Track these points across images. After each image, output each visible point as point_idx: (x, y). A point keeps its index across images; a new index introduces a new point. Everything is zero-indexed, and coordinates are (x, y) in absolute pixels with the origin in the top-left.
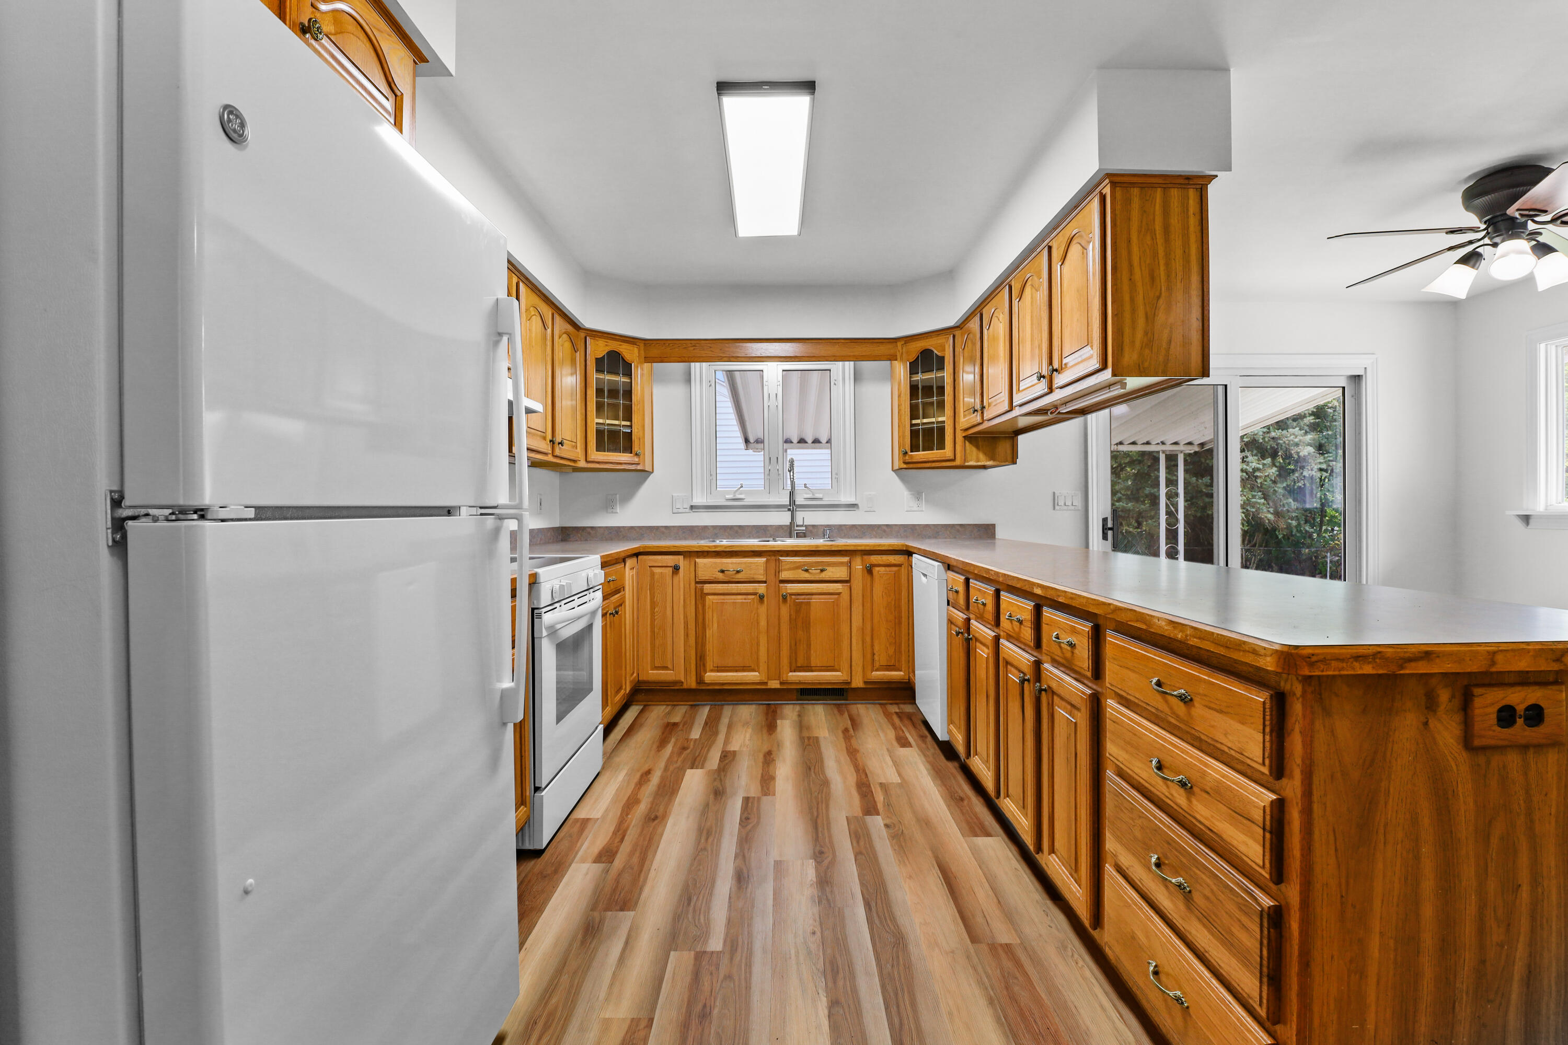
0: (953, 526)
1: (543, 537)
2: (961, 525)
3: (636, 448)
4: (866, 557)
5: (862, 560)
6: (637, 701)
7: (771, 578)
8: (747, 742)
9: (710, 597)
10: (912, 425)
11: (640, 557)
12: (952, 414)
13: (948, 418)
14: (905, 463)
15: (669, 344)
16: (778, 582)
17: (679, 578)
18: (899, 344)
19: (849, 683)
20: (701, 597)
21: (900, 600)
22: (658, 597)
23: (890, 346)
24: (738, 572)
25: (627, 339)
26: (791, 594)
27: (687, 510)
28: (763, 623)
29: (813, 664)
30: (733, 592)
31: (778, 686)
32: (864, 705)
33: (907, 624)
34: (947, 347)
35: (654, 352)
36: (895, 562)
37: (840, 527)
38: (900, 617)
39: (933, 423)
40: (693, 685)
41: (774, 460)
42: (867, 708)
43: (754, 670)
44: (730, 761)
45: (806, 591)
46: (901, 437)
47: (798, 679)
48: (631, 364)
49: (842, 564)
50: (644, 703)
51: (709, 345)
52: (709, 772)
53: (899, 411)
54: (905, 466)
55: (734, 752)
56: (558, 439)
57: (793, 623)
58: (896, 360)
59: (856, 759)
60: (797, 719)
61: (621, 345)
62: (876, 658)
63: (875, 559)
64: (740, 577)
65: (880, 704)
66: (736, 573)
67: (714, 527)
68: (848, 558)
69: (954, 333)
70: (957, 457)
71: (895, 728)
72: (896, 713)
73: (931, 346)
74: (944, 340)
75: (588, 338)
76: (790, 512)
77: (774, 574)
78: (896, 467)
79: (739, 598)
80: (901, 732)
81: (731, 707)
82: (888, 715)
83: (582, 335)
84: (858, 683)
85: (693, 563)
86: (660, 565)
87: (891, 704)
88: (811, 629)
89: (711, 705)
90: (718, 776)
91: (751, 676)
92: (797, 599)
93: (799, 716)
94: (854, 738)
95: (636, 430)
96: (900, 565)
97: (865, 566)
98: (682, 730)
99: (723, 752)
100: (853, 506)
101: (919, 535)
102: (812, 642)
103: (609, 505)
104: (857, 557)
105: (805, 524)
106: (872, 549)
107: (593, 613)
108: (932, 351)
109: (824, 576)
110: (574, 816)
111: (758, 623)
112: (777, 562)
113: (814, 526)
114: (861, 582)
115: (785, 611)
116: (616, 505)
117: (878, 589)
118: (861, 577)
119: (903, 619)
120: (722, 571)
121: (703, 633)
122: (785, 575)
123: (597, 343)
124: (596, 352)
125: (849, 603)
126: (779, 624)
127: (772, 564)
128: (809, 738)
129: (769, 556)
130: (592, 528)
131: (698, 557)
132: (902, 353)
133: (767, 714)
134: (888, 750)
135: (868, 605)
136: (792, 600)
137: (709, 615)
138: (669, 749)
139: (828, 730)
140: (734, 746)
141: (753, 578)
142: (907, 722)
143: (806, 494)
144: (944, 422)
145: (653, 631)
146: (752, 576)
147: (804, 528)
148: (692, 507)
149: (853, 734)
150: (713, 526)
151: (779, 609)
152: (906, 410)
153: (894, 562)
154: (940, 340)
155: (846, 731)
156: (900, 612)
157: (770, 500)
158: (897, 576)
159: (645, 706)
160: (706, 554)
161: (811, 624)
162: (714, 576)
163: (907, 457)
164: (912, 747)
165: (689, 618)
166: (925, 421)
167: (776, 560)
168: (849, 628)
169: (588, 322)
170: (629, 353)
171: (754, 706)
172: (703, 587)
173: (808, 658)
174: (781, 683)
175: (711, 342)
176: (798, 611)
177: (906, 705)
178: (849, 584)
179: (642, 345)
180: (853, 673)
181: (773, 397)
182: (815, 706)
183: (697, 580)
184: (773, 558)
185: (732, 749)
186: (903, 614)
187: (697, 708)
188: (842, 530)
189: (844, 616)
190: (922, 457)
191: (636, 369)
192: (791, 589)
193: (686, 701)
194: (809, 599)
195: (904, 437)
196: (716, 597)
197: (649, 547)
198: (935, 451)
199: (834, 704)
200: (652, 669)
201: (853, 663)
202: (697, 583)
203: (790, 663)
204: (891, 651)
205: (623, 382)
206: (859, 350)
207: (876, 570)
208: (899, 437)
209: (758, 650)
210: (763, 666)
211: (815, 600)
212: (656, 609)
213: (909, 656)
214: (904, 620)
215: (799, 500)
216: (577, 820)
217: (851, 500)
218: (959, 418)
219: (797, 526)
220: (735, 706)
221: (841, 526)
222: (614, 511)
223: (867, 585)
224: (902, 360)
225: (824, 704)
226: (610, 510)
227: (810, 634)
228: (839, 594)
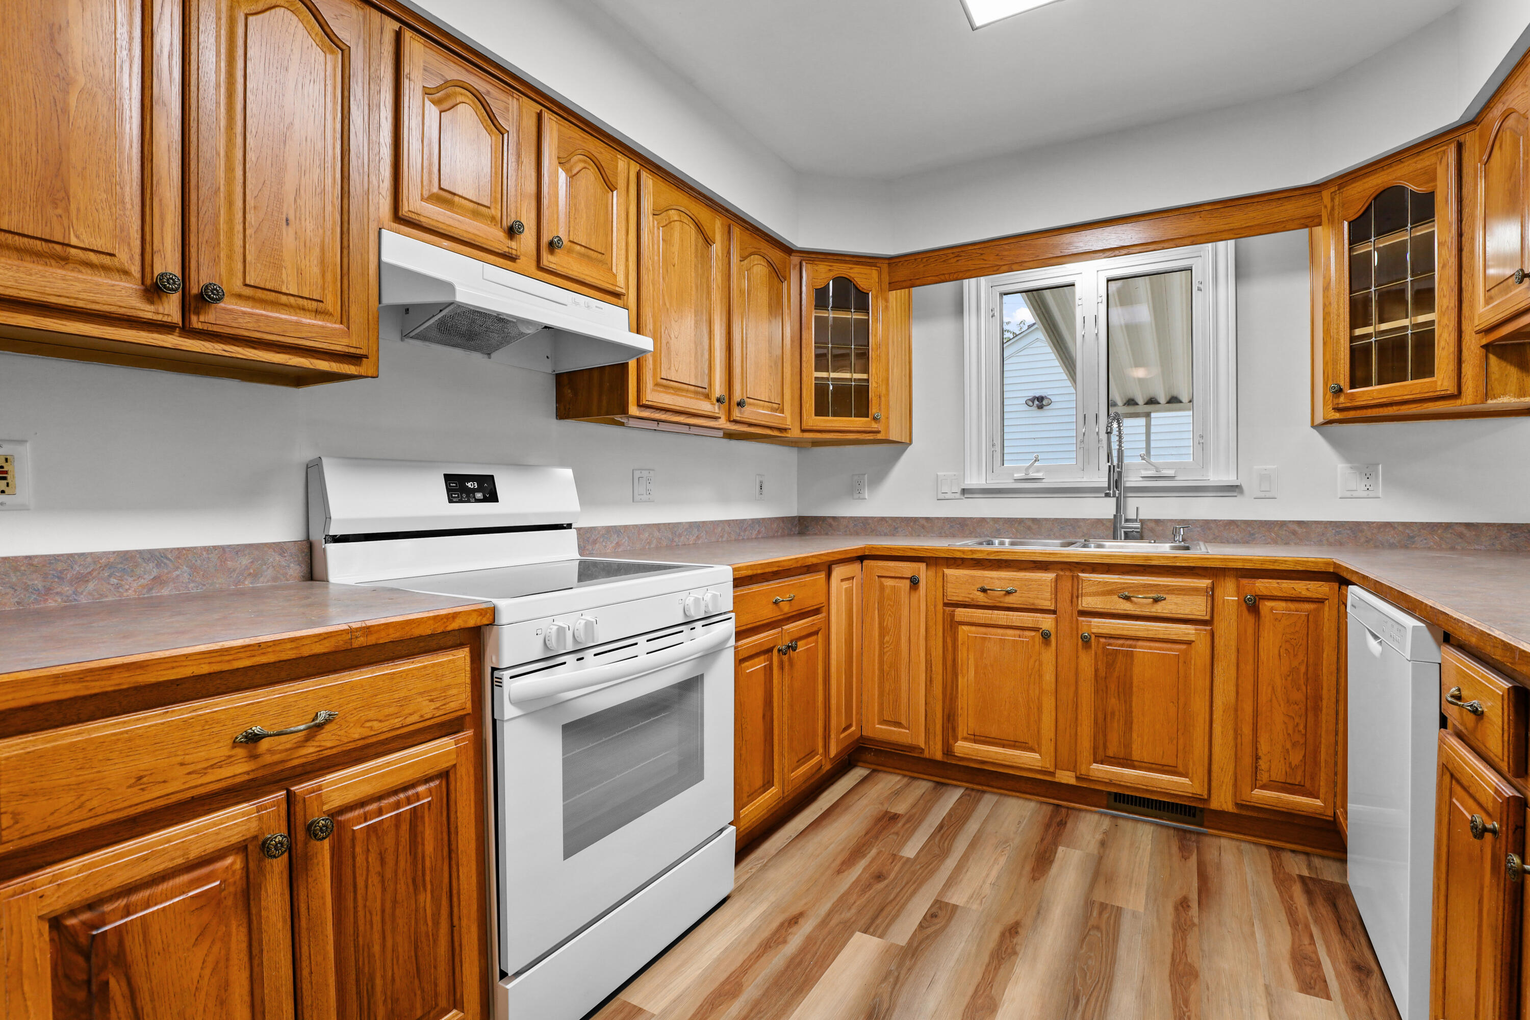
0: (1448, 526)
1: (763, 529)
2: (1468, 525)
3: (873, 410)
4: (1244, 581)
5: (1238, 587)
6: (865, 762)
7: (1064, 606)
8: (987, 889)
9: (965, 628)
10: (1353, 339)
11: (866, 562)
12: (1453, 302)
13: (1443, 314)
14: (1337, 409)
15: (922, 259)
16: (1075, 614)
17: (920, 596)
18: (1326, 194)
19: (1207, 800)
20: (951, 626)
21: (1318, 665)
22: (889, 621)
23: (1307, 201)
24: (1008, 593)
25: (863, 260)
26: (1098, 636)
27: (958, 496)
28: (1049, 677)
29: (1136, 755)
30: (1000, 623)
31: (1073, 781)
32: (1234, 843)
33: (1333, 713)
34: (1440, 171)
35: (902, 273)
36: (1309, 594)
37: (1206, 525)
38: (1318, 698)
39: (1405, 328)
40: (939, 756)
41: (1091, 419)
42: (1240, 852)
43: (1032, 750)
44: (935, 932)
45: (1125, 633)
46: (1330, 363)
47: (1108, 777)
48: (868, 294)
49: (1195, 591)
50: (874, 767)
51: (980, 251)
52: (888, 950)
53: (1326, 315)
54: (1337, 416)
55: (955, 907)
56: (737, 397)
57: (1101, 683)
58: (1320, 224)
59: (1186, 1002)
60: (1096, 852)
61: (851, 268)
62: (1263, 764)
63: (1263, 586)
64: (1010, 600)
65: (1269, 847)
66: (1005, 595)
67: (996, 520)
68: (1210, 581)
69: (1462, 139)
70: (1464, 389)
71: (1294, 922)
72: (1302, 878)
73: (1400, 178)
74: (1433, 159)
75: (804, 263)
76: (1115, 499)
77: (1068, 601)
78: (1319, 419)
79: (1011, 635)
80: (1306, 941)
81: (995, 798)
82: (1281, 880)
83: (795, 260)
84: (1222, 801)
85: (941, 574)
86: (893, 575)
87: (1293, 851)
88: (1134, 698)
89: (967, 788)
90: (897, 968)
91: (1028, 759)
92: (1109, 645)
93: (1103, 844)
94: (1196, 929)
95: (874, 385)
96: (1321, 601)
97: (1242, 598)
98: (897, 834)
99: (936, 901)
100: (1233, 489)
101: (1368, 541)
102: (1135, 720)
103: (854, 490)
104: (1228, 579)
105: (1141, 517)
106: (1258, 566)
107: (711, 654)
108: (1402, 189)
109: (1160, 609)
110: (622, 996)
111: (1040, 676)
112: (1075, 580)
113: (1157, 522)
114: (1235, 624)
115: (1087, 662)
116: (864, 488)
117: (1270, 641)
118: (1234, 617)
119: (1324, 703)
120: (984, 590)
121: (952, 682)
122: (1088, 602)
123: (816, 268)
124: (816, 280)
125: (1208, 658)
126: (1077, 682)
127: (1066, 585)
128: (1103, 907)
129: (1062, 570)
130: (834, 518)
131: (948, 567)
132: (1333, 208)
133: (1048, 826)
134: (1267, 987)
135: (1248, 668)
136: (1101, 646)
137: (962, 654)
138: (857, 871)
139: (1147, 896)
140: (957, 898)
141: (1033, 604)
142: (1324, 910)
143: (1146, 469)
144: (1432, 323)
145: (881, 670)
146: (1031, 601)
147: (1138, 525)
148: (964, 491)
149: (1196, 920)
150: (993, 519)
151: (1077, 657)
152: (1341, 310)
153: (1305, 594)
154: (1426, 160)
155: (1183, 904)
156: (1318, 688)
157: (1085, 480)
158: (1312, 623)
159: (874, 771)
160: (960, 562)
161: (1135, 689)
162: (971, 596)
163: (1342, 399)
164: (1328, 998)
165: (933, 654)
166: (1384, 326)
167: (1073, 577)
168: (1207, 704)
169: (801, 240)
170: (863, 278)
171: (1032, 805)
172: (954, 611)
173: (1128, 746)
174: (1077, 778)
175: (982, 246)
176: (1110, 666)
177: (1328, 863)
178: (1209, 628)
179: (885, 267)
180: (1214, 784)
181: (1090, 321)
182: (1139, 825)
183: (946, 601)
184: (1068, 573)
185: (953, 901)
186: (1325, 691)
187: (944, 788)
188: (1210, 529)
189: (1199, 682)
190: (1375, 395)
191: (875, 300)
192: (1098, 627)
193: (931, 775)
194: (1130, 646)
195: (1335, 362)
196: (973, 628)
197: (878, 549)
198: (1409, 382)
199: (1175, 828)
200: (880, 723)
201: (1215, 767)
202: (946, 605)
203: (1095, 749)
204: (1296, 758)
205: (855, 319)
206: (1239, 218)
207: (1266, 606)
208: (1325, 364)
209: (1040, 719)
210: (1048, 746)
211: (1141, 649)
212: (887, 638)
213: (1336, 774)
214: (1327, 704)
215: (1132, 480)
216: (626, 1004)
217: (1228, 478)
218: (1472, 306)
219: (1127, 521)
220: (1002, 798)
221: (1207, 522)
222: (861, 496)
223: (1246, 631)
224: (1331, 221)
225: (1157, 824)
226: (856, 496)
227: (1131, 706)
228: (1189, 643)
